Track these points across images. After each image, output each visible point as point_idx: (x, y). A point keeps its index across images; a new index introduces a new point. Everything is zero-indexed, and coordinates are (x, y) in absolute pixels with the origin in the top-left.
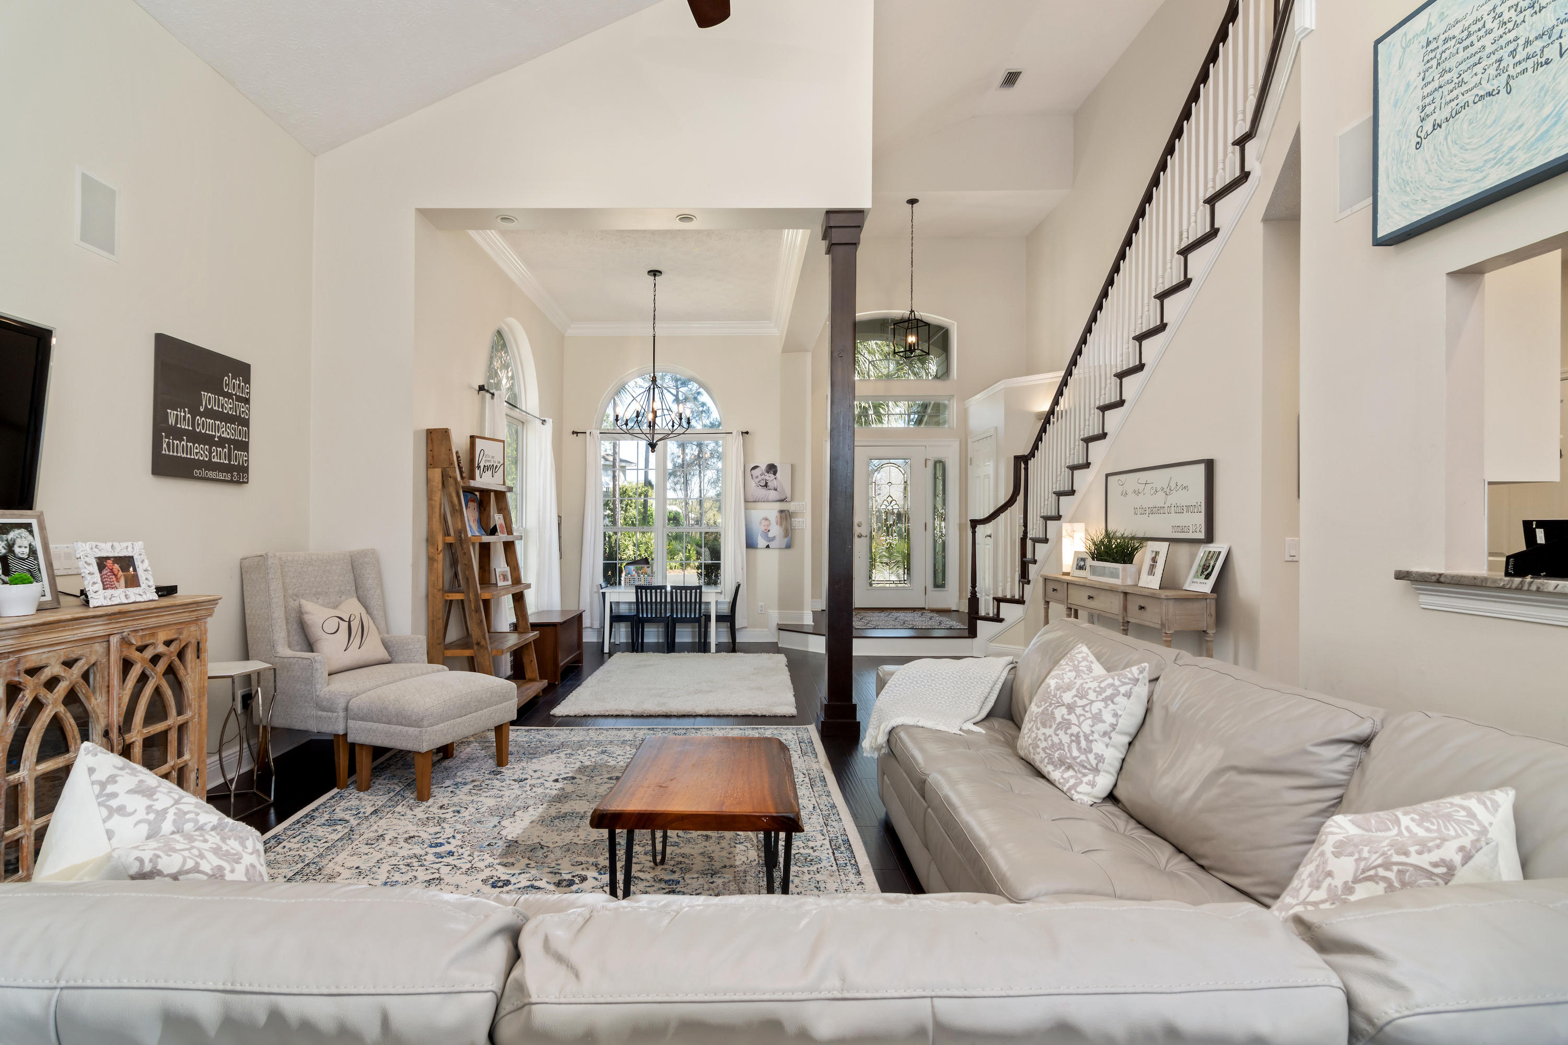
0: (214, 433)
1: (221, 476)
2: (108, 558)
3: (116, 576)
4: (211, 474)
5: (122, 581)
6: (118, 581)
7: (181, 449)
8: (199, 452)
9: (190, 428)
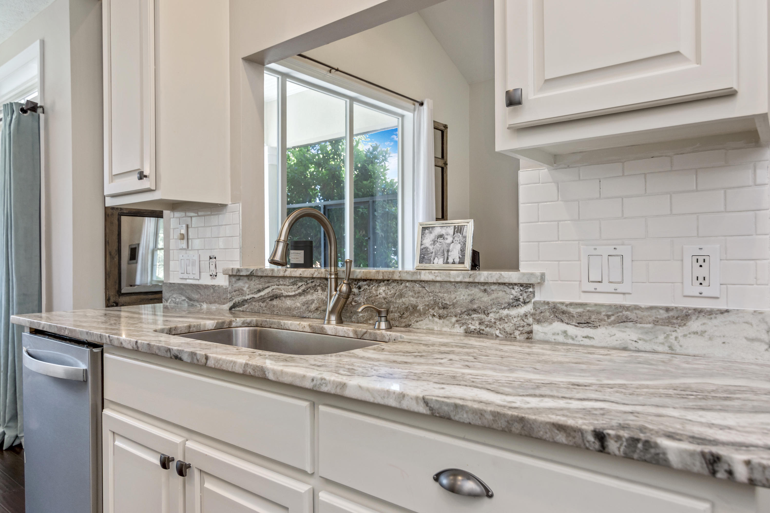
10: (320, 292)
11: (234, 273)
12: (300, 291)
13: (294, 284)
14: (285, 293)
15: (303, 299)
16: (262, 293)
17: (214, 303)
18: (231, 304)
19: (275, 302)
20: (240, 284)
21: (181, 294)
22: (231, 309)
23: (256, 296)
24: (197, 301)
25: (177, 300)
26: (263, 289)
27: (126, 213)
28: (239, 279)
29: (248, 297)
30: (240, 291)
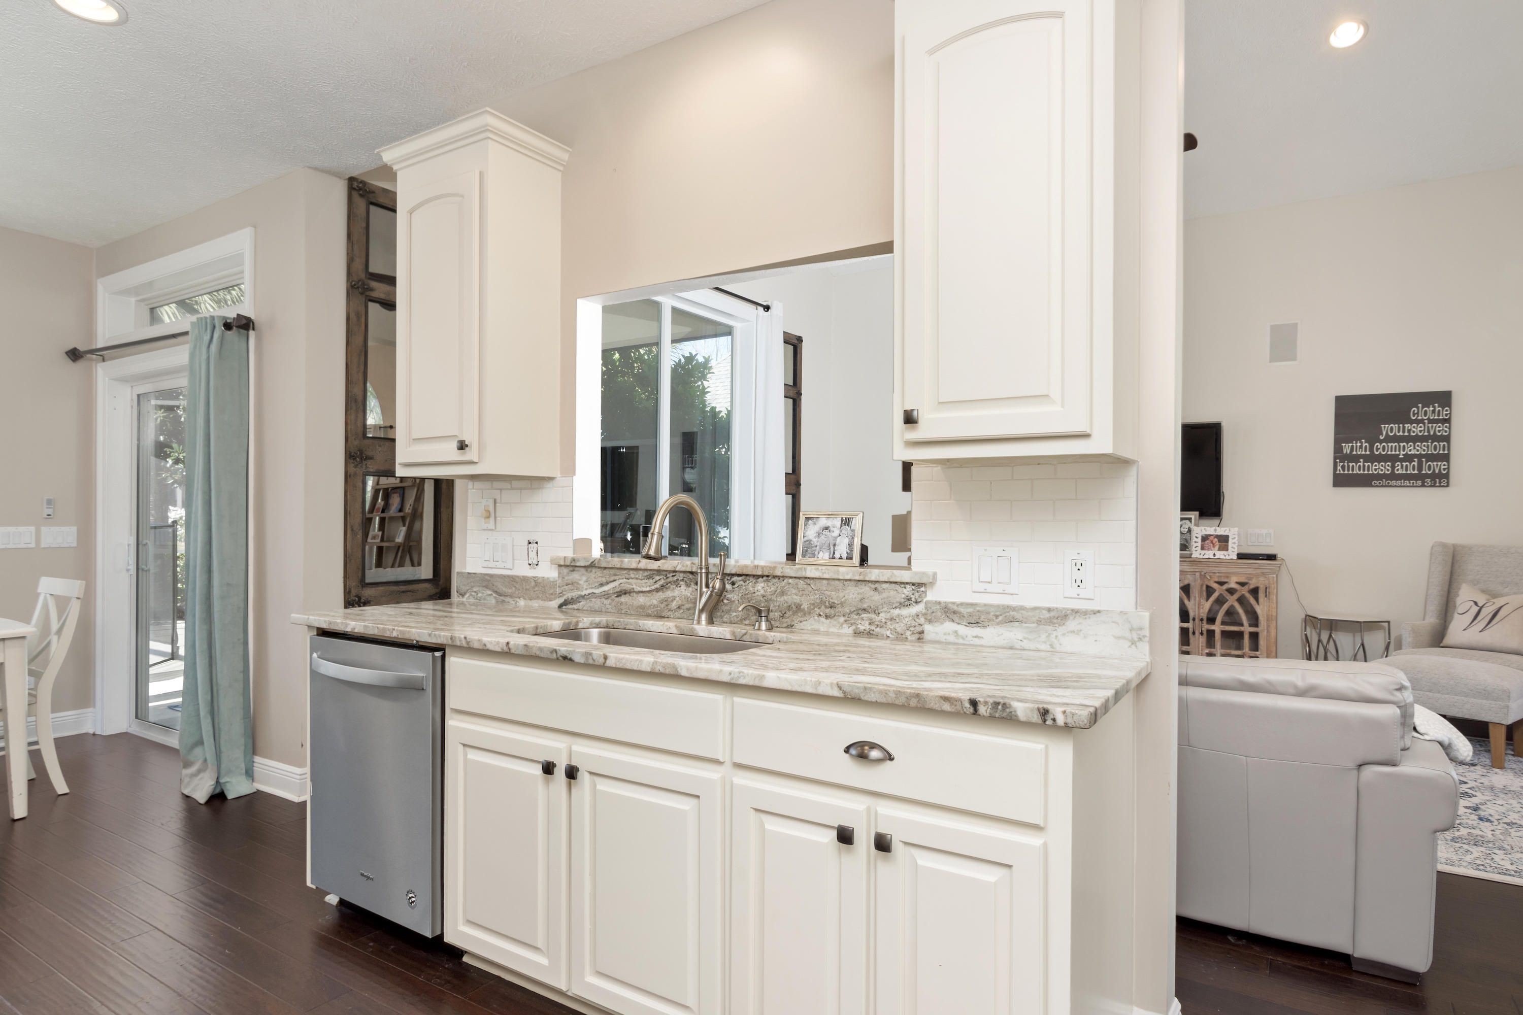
0: (1398, 453)
1: (1407, 483)
2: (1212, 535)
3: (1213, 544)
4: (1393, 483)
5: (1217, 547)
6: (1214, 547)
7: (1356, 469)
8: (1383, 468)
9: (1368, 453)
10: (683, 587)
11: (568, 564)
12: (657, 586)
13: (649, 577)
14: (637, 589)
15: (661, 595)
16: (606, 588)
17: (535, 599)
18: (561, 600)
19: (623, 599)
20: (576, 576)
21: (486, 587)
22: (560, 606)
23: (597, 591)
24: (511, 596)
25: (480, 595)
26: (607, 583)
27: (374, 472)
28: (573, 570)
29: (587, 592)
30: (574, 584)
